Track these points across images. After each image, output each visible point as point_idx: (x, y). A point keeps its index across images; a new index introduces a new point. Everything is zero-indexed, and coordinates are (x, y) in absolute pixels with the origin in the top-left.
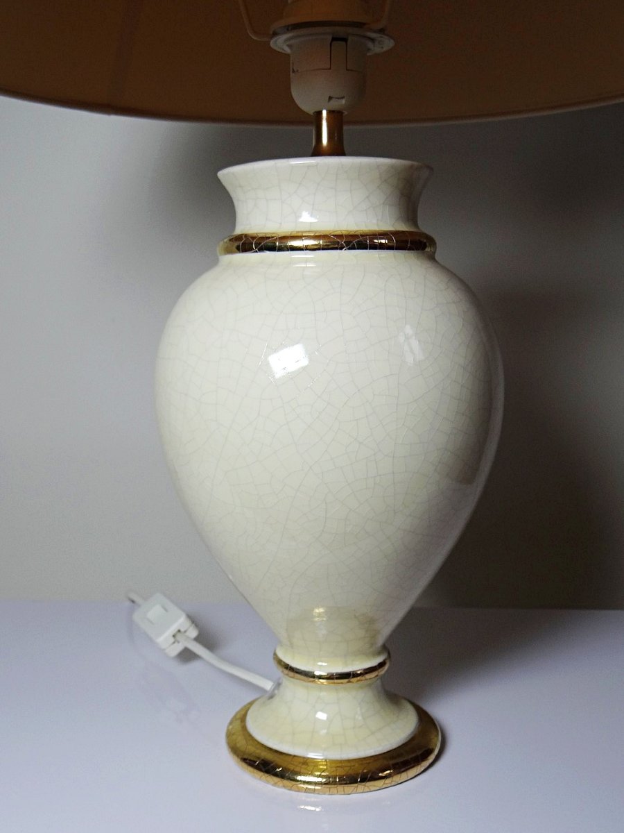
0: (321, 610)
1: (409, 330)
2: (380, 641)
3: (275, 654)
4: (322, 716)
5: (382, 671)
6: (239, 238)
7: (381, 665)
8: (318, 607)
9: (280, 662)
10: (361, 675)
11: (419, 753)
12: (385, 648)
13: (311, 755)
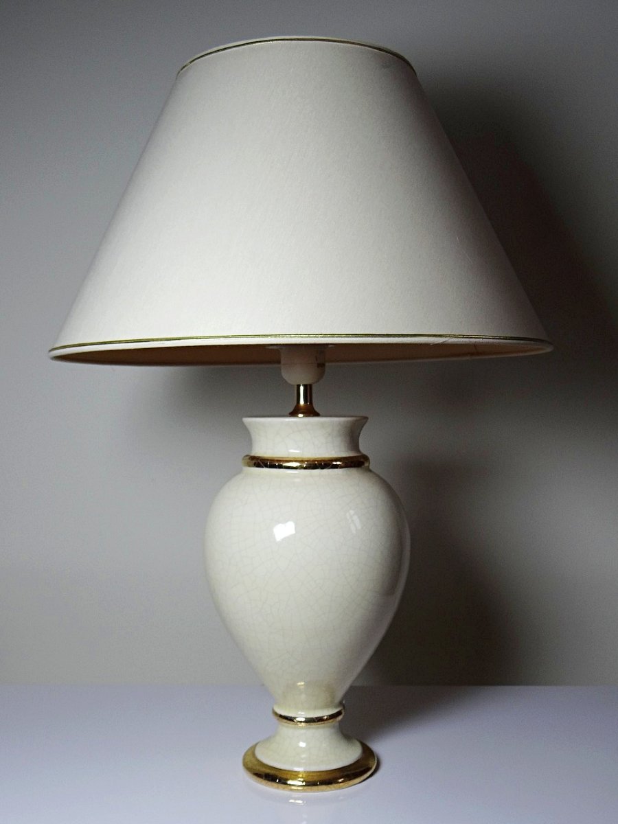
0: (303, 683)
1: (352, 512)
2: (338, 699)
3: (273, 710)
4: (302, 745)
5: (340, 718)
6: (253, 458)
7: (339, 714)
8: (301, 681)
9: (276, 714)
10: (327, 720)
11: (362, 769)
12: (341, 703)
13: (296, 769)
